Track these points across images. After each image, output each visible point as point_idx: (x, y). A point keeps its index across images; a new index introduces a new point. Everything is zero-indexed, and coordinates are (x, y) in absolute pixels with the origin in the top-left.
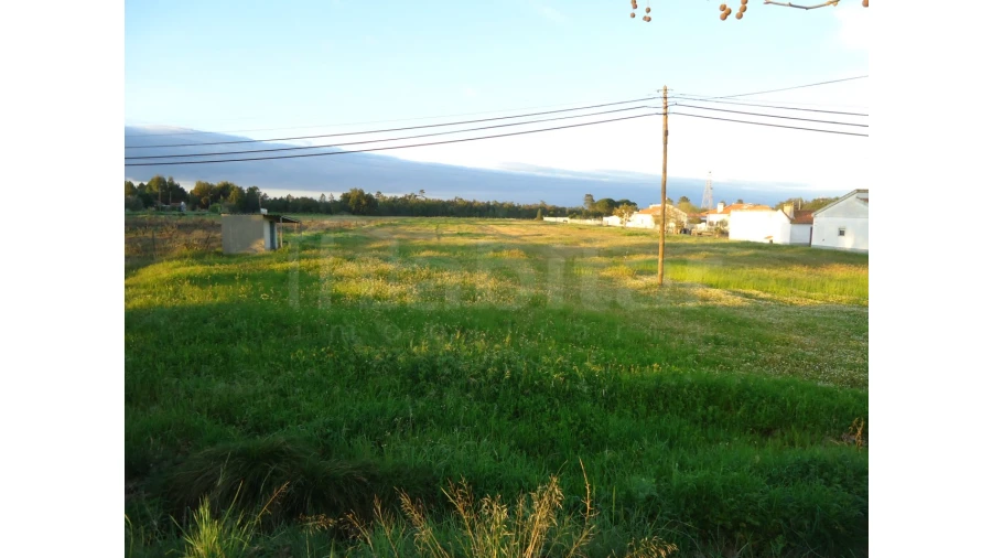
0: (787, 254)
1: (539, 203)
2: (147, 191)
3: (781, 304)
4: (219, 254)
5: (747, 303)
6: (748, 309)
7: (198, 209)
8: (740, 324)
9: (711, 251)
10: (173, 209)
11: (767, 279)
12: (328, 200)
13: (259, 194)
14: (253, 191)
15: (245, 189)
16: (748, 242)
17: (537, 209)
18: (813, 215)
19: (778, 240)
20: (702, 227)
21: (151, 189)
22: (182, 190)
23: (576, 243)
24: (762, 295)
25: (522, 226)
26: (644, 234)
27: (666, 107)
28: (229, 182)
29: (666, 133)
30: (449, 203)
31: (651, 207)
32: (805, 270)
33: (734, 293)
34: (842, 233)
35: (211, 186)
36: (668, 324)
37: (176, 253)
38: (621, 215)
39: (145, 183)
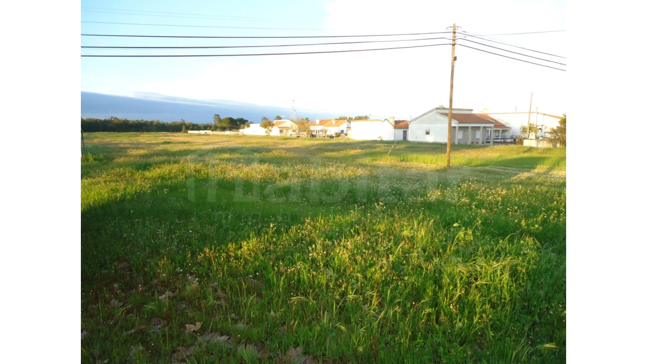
17: (180, 125)
19: (386, 138)
27: (455, 40)
34: (428, 133)
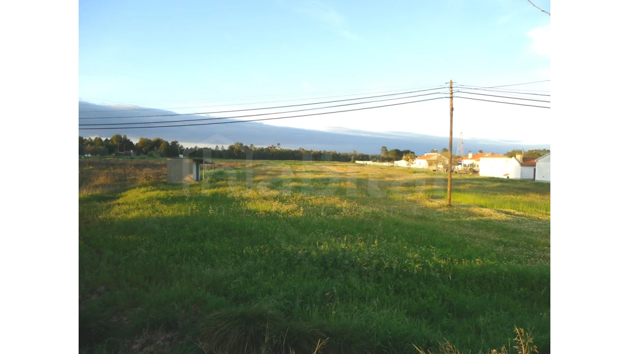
0: (522, 185)
1: (352, 152)
2: (110, 143)
3: (532, 220)
4: (165, 183)
5: (509, 218)
6: (513, 222)
7: (142, 154)
8: (512, 232)
9: (472, 184)
10: (126, 154)
11: (517, 203)
12: (220, 149)
13: (178, 145)
14: (174, 143)
15: (170, 142)
16: (493, 178)
17: (351, 155)
18: (535, 161)
19: (512, 176)
20: (460, 168)
21: (113, 142)
22: (131, 143)
23: (383, 178)
24: (517, 213)
25: (343, 166)
26: (423, 172)
27: (452, 93)
28: (160, 138)
29: (452, 109)
30: (296, 152)
31: (426, 154)
32: (538, 196)
33: (498, 211)
35: (150, 140)
36: (465, 231)
37: (140, 183)
38: (407, 160)
39: (109, 139)
